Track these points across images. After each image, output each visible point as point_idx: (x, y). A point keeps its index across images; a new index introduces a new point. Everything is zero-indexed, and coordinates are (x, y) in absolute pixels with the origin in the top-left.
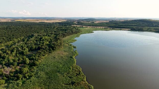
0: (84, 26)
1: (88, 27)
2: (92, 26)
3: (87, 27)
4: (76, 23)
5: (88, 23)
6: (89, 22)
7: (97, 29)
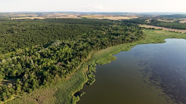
0: (156, 28)
1: (164, 29)
2: (172, 28)
3: (162, 29)
4: (149, 22)
5: (168, 21)
6: (171, 21)
7: (177, 34)
